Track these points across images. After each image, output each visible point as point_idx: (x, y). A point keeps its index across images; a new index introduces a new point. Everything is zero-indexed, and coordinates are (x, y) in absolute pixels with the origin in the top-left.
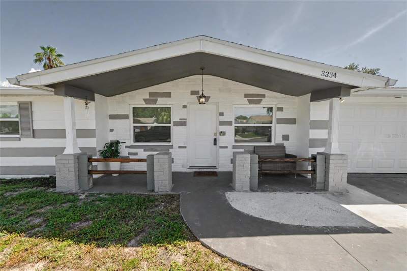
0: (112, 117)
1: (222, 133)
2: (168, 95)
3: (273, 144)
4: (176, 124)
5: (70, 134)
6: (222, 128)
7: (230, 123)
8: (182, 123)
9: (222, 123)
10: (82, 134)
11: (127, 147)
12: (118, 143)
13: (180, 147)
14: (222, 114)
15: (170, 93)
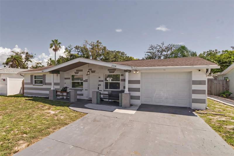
0: (66, 79)
1: (100, 85)
2: (82, 71)
3: (120, 90)
4: (84, 81)
5: (52, 84)
6: (100, 83)
7: (102, 81)
8: (86, 81)
9: (100, 81)
10: (56, 84)
11: (69, 89)
12: (67, 87)
13: (85, 90)
14: (100, 77)
15: (82, 70)
